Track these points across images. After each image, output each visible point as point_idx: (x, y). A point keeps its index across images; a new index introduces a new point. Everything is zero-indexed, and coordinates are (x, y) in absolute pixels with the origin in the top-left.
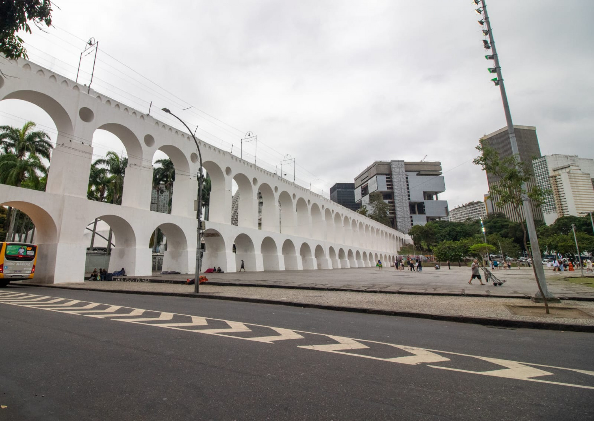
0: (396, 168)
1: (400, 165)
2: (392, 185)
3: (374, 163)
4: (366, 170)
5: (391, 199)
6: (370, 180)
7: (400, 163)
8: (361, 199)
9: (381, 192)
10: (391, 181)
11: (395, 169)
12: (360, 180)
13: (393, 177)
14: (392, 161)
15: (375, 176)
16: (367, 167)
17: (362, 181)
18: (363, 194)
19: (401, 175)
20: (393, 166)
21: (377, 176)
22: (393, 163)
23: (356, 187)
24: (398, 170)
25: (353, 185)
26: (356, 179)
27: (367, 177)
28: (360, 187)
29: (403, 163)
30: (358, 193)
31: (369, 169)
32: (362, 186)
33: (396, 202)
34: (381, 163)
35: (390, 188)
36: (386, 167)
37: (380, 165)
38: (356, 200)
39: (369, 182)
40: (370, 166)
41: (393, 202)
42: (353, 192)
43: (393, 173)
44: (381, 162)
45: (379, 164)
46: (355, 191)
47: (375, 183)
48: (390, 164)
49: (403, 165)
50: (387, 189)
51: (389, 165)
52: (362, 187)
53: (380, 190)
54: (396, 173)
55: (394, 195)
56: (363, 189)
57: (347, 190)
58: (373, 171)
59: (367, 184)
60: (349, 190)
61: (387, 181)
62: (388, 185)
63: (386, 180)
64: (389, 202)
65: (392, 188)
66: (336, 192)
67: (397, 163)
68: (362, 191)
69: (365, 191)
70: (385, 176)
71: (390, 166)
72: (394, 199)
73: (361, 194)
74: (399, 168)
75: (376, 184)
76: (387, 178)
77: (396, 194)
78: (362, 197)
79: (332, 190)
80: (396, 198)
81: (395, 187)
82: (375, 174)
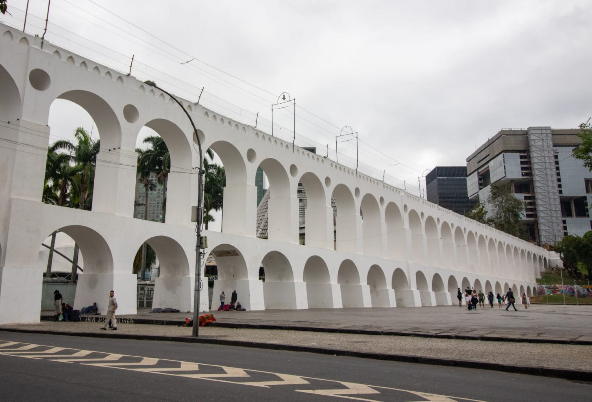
0: (537, 141)
1: (544, 135)
2: (530, 168)
3: (499, 133)
4: (485, 144)
5: (529, 192)
6: (492, 161)
7: (544, 132)
8: (478, 192)
9: (512, 181)
10: (529, 163)
11: (535, 142)
12: (475, 160)
13: (531, 156)
14: (530, 129)
15: (501, 155)
16: (487, 140)
17: (478, 163)
18: (480, 184)
19: (546, 153)
20: (532, 137)
21: (505, 154)
22: (532, 132)
23: (468, 173)
24: (541, 143)
25: (464, 169)
26: (469, 160)
27: (488, 155)
28: (476, 173)
29: (549, 132)
30: (472, 182)
31: (490, 143)
32: (480, 171)
33: (538, 196)
34: (512, 133)
35: (526, 174)
36: (520, 138)
37: (509, 137)
38: (469, 195)
39: (491, 164)
40: (492, 138)
41: (533, 198)
42: (465, 180)
43: (533, 149)
44: (511, 130)
45: (507, 135)
46: (468, 178)
47: (501, 166)
48: (527, 134)
49: (550, 135)
50: (523, 175)
51: (525, 135)
52: (479, 173)
53: (510, 176)
54: (537, 149)
55: (535, 185)
56: (481, 175)
57: (455, 178)
58: (498, 147)
59: (488, 167)
60: (457, 178)
61: (522, 163)
62: (523, 169)
63: (519, 160)
64: (526, 198)
65: (530, 174)
66: (435, 181)
67: (539, 132)
68: (480, 179)
69: (484, 179)
70: (518, 155)
71: (527, 138)
72: (534, 192)
73: (477, 184)
74: (543, 140)
75: (503, 167)
76: (521, 157)
77: (537, 184)
78: (480, 189)
79: (430, 178)
80: (537, 190)
81: (535, 172)
82: (500, 151)
